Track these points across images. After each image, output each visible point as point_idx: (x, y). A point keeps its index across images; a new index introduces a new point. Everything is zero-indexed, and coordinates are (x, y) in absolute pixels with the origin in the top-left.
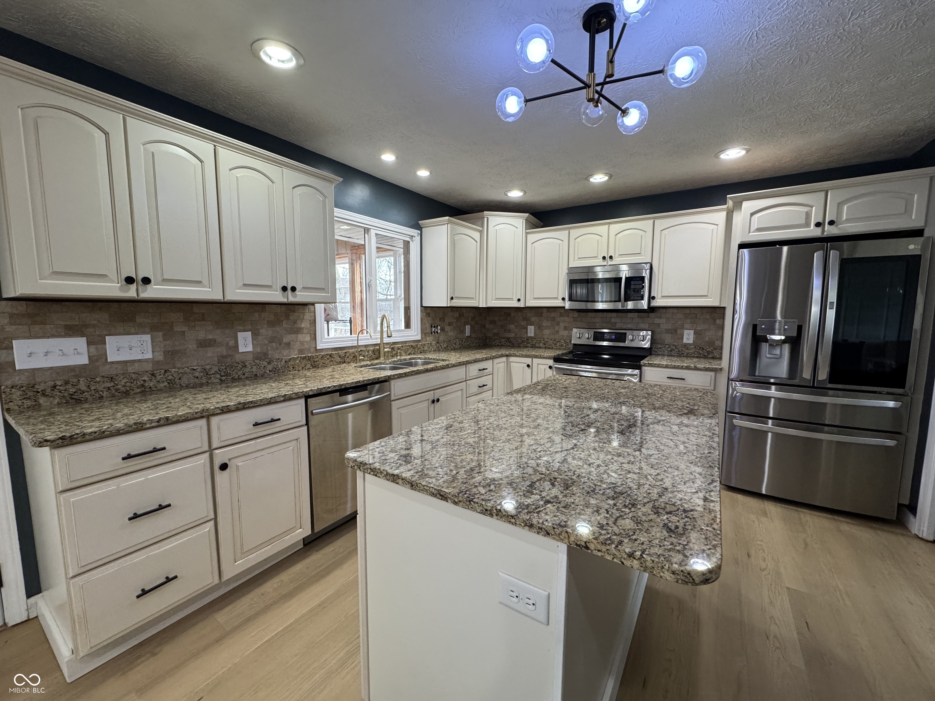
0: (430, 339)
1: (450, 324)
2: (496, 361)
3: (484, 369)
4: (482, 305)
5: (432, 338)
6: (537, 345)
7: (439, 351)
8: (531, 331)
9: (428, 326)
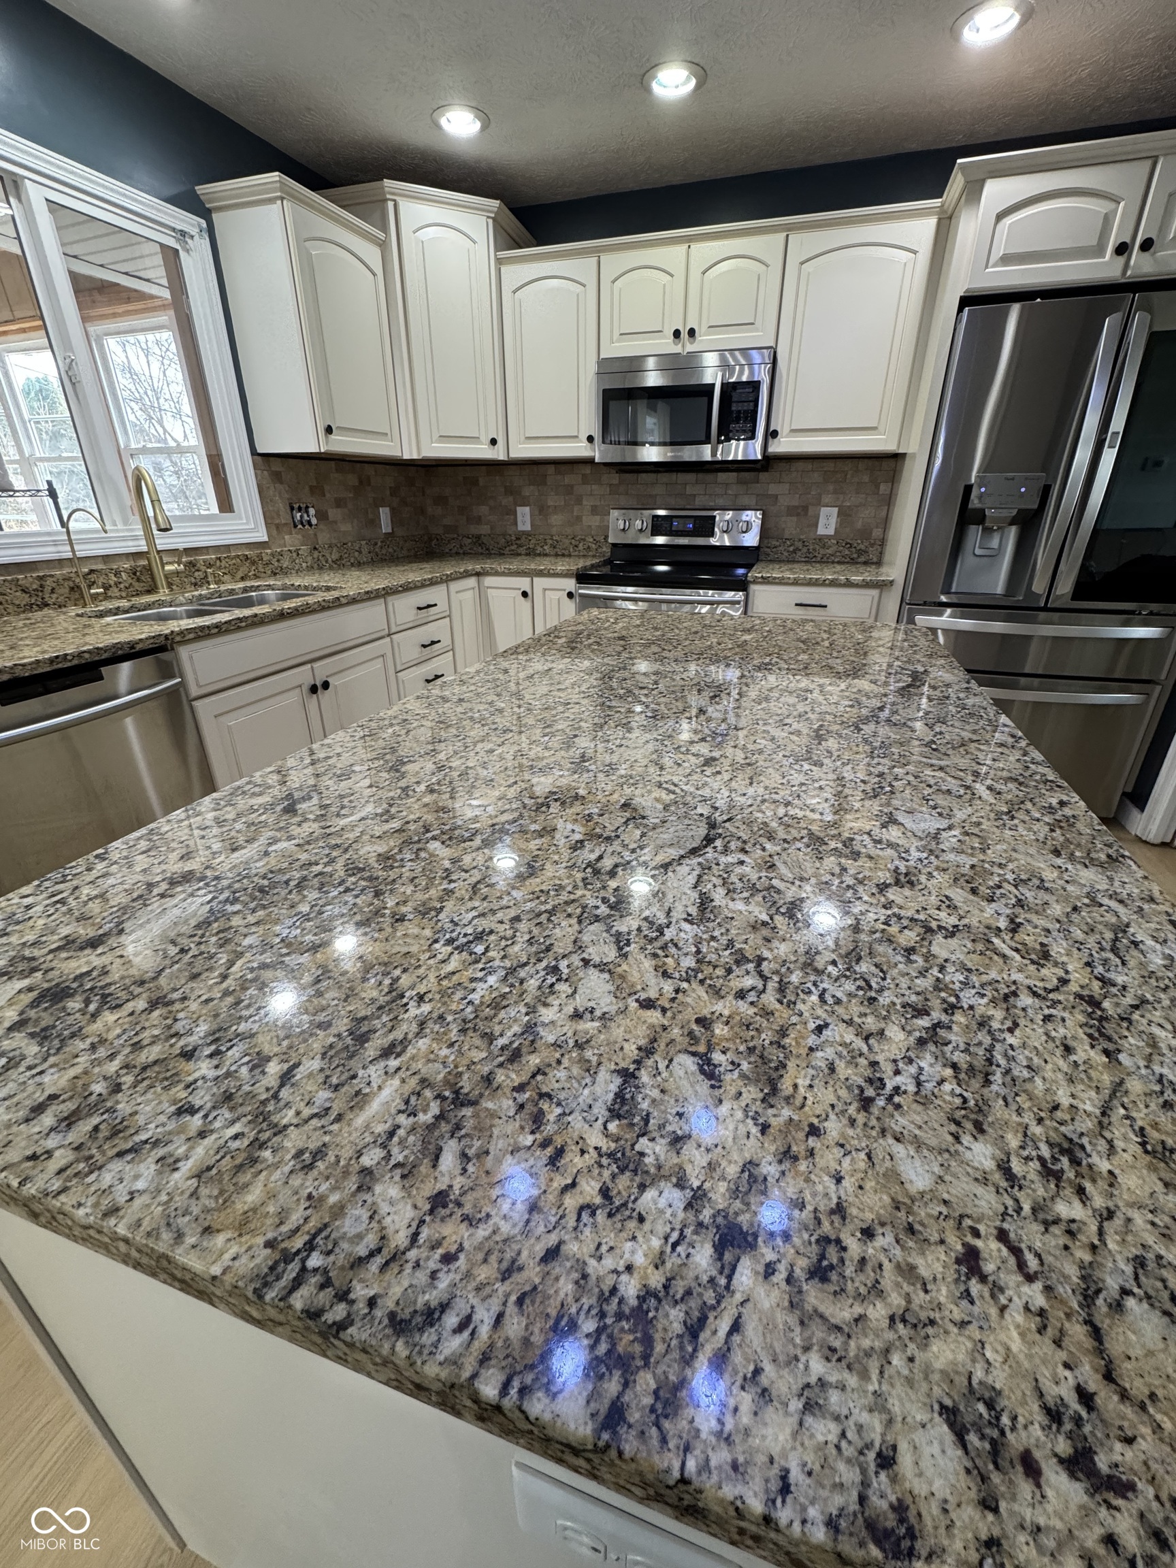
0: (291, 540)
1: (339, 503)
2: (454, 586)
3: (429, 606)
4: (409, 453)
5: (300, 537)
6: (539, 550)
7: (321, 568)
8: (524, 518)
9: (282, 507)
